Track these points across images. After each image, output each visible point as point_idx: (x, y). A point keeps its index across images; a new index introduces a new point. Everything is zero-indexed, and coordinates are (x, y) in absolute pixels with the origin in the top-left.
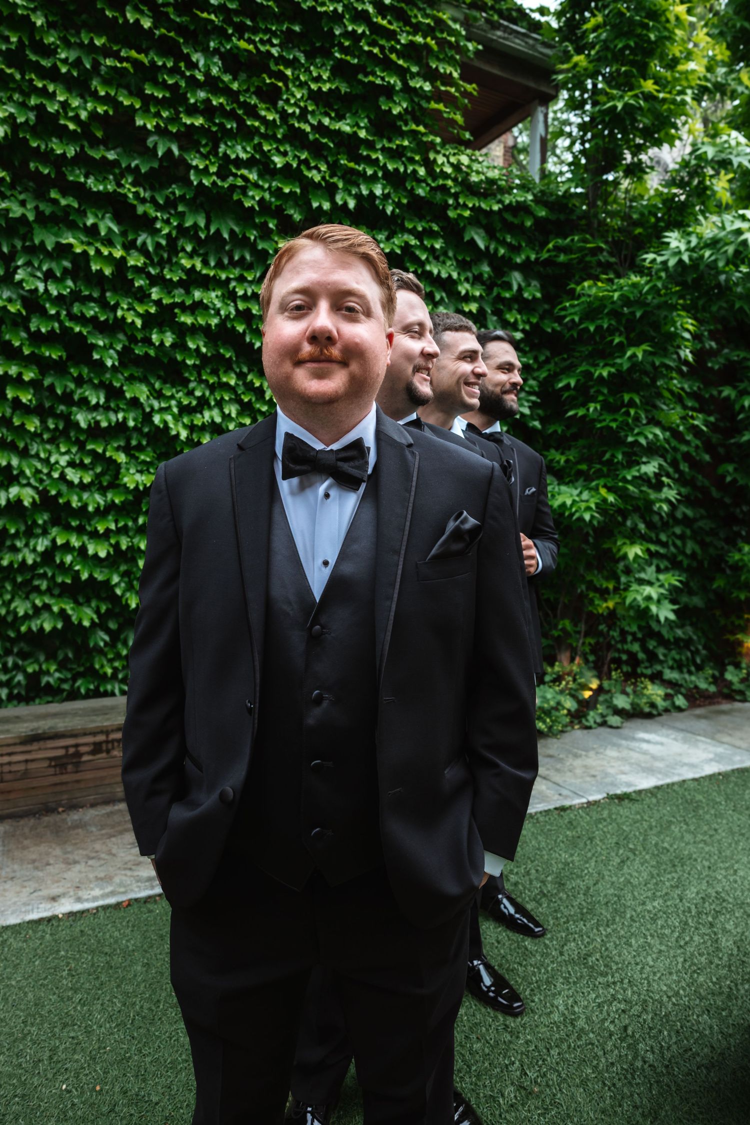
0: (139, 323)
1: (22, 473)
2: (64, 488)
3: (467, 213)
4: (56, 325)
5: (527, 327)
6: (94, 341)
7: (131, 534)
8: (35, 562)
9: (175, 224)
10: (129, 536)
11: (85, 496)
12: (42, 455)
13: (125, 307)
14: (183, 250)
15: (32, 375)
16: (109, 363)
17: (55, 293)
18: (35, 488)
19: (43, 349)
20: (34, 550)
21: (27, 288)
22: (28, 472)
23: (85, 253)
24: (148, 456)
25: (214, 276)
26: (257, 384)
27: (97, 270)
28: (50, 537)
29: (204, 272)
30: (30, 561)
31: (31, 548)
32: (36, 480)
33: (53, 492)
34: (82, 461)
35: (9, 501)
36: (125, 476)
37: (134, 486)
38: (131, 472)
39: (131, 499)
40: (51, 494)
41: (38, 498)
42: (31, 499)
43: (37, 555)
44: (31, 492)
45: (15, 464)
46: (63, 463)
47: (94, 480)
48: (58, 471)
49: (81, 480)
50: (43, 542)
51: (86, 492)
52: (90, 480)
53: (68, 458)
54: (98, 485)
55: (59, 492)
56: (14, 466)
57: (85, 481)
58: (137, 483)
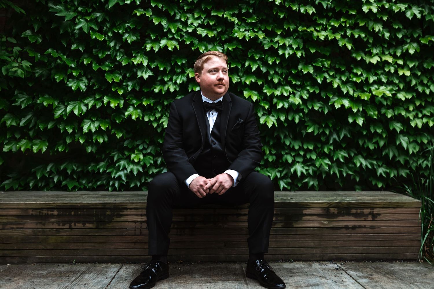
1: (169, 30)
2: (196, 42)
7: (241, 74)
8: (175, 90)
10: (238, 76)
11: (210, 47)
12: (183, 20)
18: (177, 40)
20: (175, 83)
22: (173, 31)
24: (253, 19)
28: (186, 75)
30: (172, 90)
31: (174, 81)
32: (178, 36)
34: (208, 23)
35: (160, 49)
36: (236, 32)
37: (242, 38)
38: (241, 30)
39: (241, 48)
40: (187, 44)
41: (178, 46)
42: (174, 47)
43: (177, 86)
44: (174, 43)
45: (165, 25)
46: (196, 24)
47: (216, 36)
48: (192, 29)
49: (207, 35)
50: (181, 78)
51: (210, 44)
52: (213, 35)
53: (199, 22)
54: (218, 40)
55: (192, 42)
56: (164, 26)
57: (210, 36)
58: (245, 37)
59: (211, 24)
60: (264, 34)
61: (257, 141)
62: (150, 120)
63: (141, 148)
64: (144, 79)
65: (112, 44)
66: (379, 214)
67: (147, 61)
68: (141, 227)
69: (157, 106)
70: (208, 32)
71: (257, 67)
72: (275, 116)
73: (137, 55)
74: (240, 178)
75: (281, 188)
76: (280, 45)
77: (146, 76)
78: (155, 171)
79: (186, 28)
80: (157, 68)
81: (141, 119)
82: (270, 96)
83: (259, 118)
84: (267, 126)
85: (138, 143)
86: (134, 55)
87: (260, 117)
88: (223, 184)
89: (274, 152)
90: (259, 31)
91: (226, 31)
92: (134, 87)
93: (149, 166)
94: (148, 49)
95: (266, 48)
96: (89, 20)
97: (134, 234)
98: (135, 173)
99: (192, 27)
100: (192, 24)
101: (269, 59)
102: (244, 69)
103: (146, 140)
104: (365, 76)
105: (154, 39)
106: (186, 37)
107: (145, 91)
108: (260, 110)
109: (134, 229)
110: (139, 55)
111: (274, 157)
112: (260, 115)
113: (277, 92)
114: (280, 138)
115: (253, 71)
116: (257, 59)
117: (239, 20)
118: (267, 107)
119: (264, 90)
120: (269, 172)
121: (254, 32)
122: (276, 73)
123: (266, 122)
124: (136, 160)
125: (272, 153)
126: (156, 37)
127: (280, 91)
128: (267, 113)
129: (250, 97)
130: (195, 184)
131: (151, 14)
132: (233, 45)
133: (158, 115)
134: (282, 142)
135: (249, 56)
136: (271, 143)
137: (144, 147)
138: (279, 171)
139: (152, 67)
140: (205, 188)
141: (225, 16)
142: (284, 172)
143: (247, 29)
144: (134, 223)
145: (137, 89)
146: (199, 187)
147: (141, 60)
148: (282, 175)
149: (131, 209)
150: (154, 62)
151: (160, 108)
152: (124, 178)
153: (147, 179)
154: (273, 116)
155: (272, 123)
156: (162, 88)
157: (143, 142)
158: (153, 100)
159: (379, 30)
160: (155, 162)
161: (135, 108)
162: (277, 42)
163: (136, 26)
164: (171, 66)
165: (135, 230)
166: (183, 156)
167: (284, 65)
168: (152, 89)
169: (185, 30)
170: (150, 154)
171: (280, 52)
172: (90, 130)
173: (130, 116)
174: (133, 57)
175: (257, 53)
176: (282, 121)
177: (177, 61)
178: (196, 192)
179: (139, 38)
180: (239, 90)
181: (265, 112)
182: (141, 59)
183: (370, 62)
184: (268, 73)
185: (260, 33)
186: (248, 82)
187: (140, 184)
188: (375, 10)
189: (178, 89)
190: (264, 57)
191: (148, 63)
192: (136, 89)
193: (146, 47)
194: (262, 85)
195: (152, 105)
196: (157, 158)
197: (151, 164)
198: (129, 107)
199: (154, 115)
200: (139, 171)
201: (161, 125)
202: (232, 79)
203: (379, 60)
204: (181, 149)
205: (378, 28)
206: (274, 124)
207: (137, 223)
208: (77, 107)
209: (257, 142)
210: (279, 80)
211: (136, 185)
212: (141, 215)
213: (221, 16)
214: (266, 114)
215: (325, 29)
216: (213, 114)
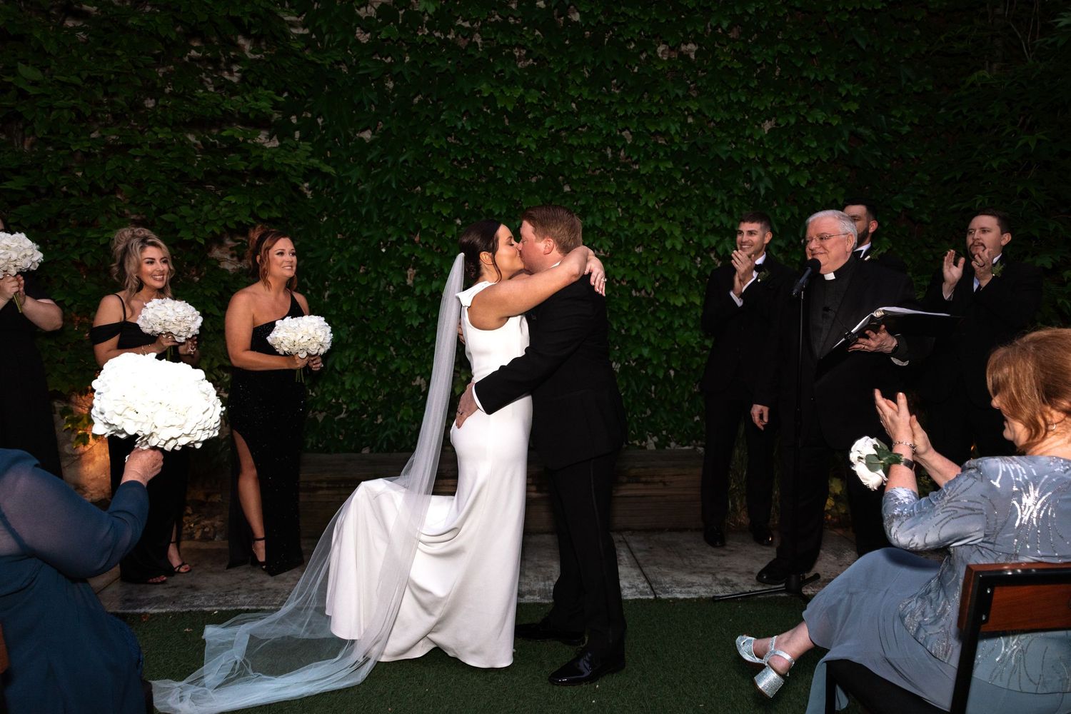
0: (534, 147)
3: (846, 17)
4: (470, 154)
5: (916, 121)
6: (498, 164)
9: (567, 62)
13: (524, 135)
14: (573, 81)
15: (451, 194)
16: (509, 181)
17: (469, 129)
19: (459, 174)
21: (449, 126)
23: (492, 94)
25: (599, 100)
26: (634, 192)
27: (501, 107)
29: (590, 98)
65: (375, 286)
66: (671, 482)
77: (416, 324)
96: (347, 256)
104: (669, 319)
124: (406, 418)
147: (409, 305)
152: (392, 438)
159: (686, 267)
172: (353, 386)
173: (398, 370)
183: (674, 304)
188: (679, 247)
203: (684, 301)
205: (684, 264)
208: (338, 360)
215: (623, 266)
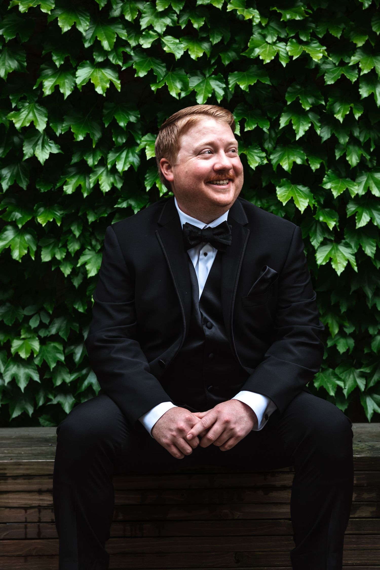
1: (97, 45)
2: (161, 70)
7: (268, 146)
8: (113, 188)
10: (263, 150)
11: (194, 82)
12: (128, 17)
18: (116, 68)
20: (113, 171)
22: (106, 45)
24: (297, 13)
28: (137, 150)
30: (106, 188)
31: (109, 166)
32: (117, 57)
33: (142, 74)
34: (189, 25)
35: (75, 89)
36: (257, 46)
37: (272, 61)
38: (269, 40)
39: (268, 83)
40: (139, 77)
41: (119, 82)
42: (108, 86)
43: (117, 177)
44: (109, 74)
45: (86, 31)
46: (159, 28)
47: (208, 56)
48: (151, 40)
49: (186, 54)
50: (127, 157)
51: (194, 74)
52: (201, 55)
53: (168, 21)
54: (214, 64)
55: (151, 73)
56: (84, 34)
57: (193, 57)
58: (277, 56)
59: (196, 26)
60: (325, 48)
61: (310, 317)
62: (54, 258)
63: (34, 324)
64: (39, 162)
67: (46, 119)
68: (40, 518)
69: (71, 224)
70: (191, 47)
71: (307, 128)
72: (353, 245)
73: (20, 104)
74: (271, 411)
75: (369, 416)
76: (362, 74)
77: (43, 156)
78: (69, 378)
79: (137, 39)
80: (69, 135)
81: (33, 258)
82: (338, 197)
83: (313, 251)
84: (334, 271)
85: (26, 312)
86: (14, 105)
87: (316, 248)
88: (232, 426)
89: (349, 330)
90: (312, 40)
91: (232, 41)
92: (15, 181)
93: (53, 368)
94: (47, 92)
95: (330, 82)
97: (23, 536)
98: (22, 385)
99: (151, 36)
100: (150, 27)
101: (337, 107)
102: (276, 134)
103: (45, 306)
105: (61, 65)
106: (136, 59)
107: (42, 190)
108: (315, 231)
109: (23, 525)
110: (27, 104)
111: (351, 342)
112: (315, 243)
113: (356, 187)
114: (365, 296)
115: (297, 138)
116: (308, 108)
117: (262, 15)
118: (332, 224)
119: (326, 183)
120: (339, 379)
121: (301, 42)
122: (354, 141)
123: (331, 260)
124: (23, 355)
125: (345, 333)
126: (67, 60)
127: (363, 184)
128: (333, 239)
129: (291, 202)
130: (165, 425)
131: (53, 6)
132: (249, 77)
133: (74, 247)
134: (370, 305)
135: (289, 103)
136: (343, 310)
137: (41, 322)
138: (363, 375)
139: (58, 134)
140: (189, 436)
141: (230, 8)
142: (376, 378)
143: (282, 36)
144: (23, 511)
145: (24, 185)
146: (174, 433)
148: (371, 384)
149: (15, 477)
150: (62, 121)
151: (78, 229)
153: (51, 397)
154: (347, 245)
155: (345, 264)
156: (82, 184)
157: (40, 310)
158: (61, 210)
160: (70, 357)
161: (19, 232)
162: (356, 66)
163: (17, 34)
164: (104, 131)
165: (26, 528)
166: (134, 357)
167: (373, 122)
168: (58, 185)
169: (133, 43)
170: (55, 338)
171: (364, 93)
173: (7, 251)
174: (12, 110)
175: (306, 94)
176: (369, 257)
177: (116, 117)
178: (168, 445)
179: (25, 64)
180: (264, 184)
181: (326, 236)
182: (31, 115)
184: (333, 141)
185: (315, 45)
186: (286, 166)
187: (35, 410)
189: (119, 186)
190: (323, 103)
191: (48, 123)
192: (21, 185)
193: (41, 86)
194: (321, 172)
195: (59, 225)
196: (72, 347)
197: (59, 362)
198: (6, 230)
199: (65, 246)
200: (30, 380)
201: (82, 270)
202: (249, 158)
204: (130, 341)
206: (349, 266)
207: (29, 511)
209: (311, 321)
210: (362, 159)
211: (25, 413)
212: (40, 492)
213: (219, 6)
214: (331, 241)
216: (205, 254)
